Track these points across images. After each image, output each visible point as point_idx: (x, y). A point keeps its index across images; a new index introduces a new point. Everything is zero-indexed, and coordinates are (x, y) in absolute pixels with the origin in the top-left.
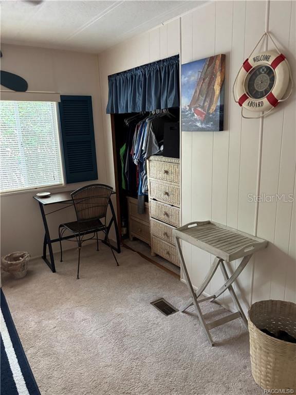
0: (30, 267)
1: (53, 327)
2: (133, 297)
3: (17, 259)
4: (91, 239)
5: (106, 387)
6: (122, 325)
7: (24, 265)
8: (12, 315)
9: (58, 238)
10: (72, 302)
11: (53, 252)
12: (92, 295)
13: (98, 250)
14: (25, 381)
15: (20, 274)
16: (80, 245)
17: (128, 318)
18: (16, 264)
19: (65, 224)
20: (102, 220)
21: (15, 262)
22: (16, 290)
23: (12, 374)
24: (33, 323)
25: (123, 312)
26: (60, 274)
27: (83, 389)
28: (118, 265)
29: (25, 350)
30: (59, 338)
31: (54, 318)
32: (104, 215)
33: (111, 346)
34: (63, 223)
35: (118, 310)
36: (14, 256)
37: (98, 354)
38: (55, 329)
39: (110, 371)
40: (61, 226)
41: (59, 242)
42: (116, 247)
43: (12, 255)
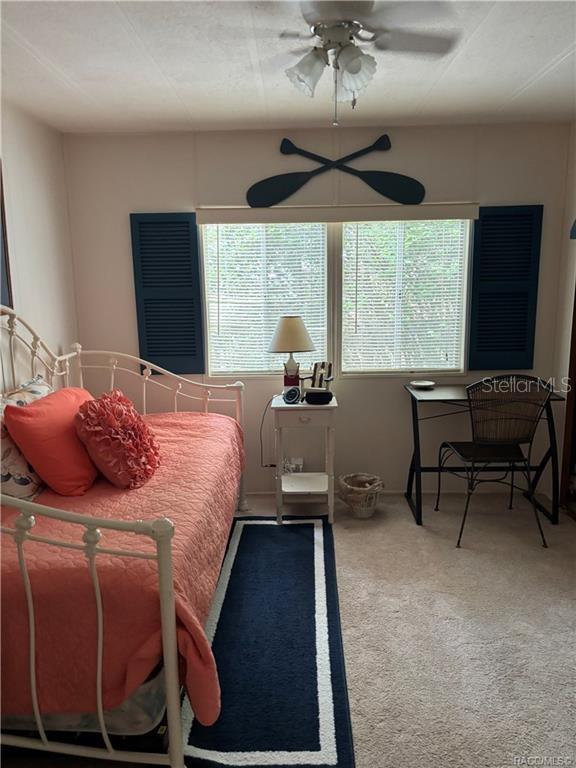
0: (380, 505)
1: (393, 609)
2: (560, 613)
3: (362, 484)
4: (497, 481)
5: (457, 741)
6: (522, 654)
7: (370, 498)
8: (337, 569)
9: (437, 466)
10: (437, 582)
11: (423, 492)
12: (475, 583)
13: (511, 508)
14: (332, 670)
15: (363, 510)
16: (471, 487)
17: (536, 646)
18: (359, 493)
19: (452, 443)
20: (524, 447)
21: (356, 488)
22: (353, 535)
23: (316, 654)
24: (364, 593)
25: (530, 632)
26: (429, 530)
27: (417, 727)
28: (545, 546)
29: (342, 627)
30: (399, 630)
31: (398, 596)
32: (529, 439)
33: (487, 681)
34: (449, 440)
35: (521, 626)
36: (359, 478)
37: (458, 683)
38: (396, 615)
39: (473, 720)
40: (444, 445)
41: (437, 473)
42: (550, 510)
43: (355, 476)
